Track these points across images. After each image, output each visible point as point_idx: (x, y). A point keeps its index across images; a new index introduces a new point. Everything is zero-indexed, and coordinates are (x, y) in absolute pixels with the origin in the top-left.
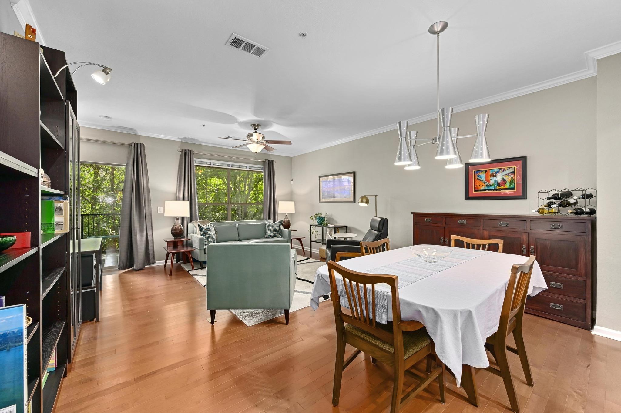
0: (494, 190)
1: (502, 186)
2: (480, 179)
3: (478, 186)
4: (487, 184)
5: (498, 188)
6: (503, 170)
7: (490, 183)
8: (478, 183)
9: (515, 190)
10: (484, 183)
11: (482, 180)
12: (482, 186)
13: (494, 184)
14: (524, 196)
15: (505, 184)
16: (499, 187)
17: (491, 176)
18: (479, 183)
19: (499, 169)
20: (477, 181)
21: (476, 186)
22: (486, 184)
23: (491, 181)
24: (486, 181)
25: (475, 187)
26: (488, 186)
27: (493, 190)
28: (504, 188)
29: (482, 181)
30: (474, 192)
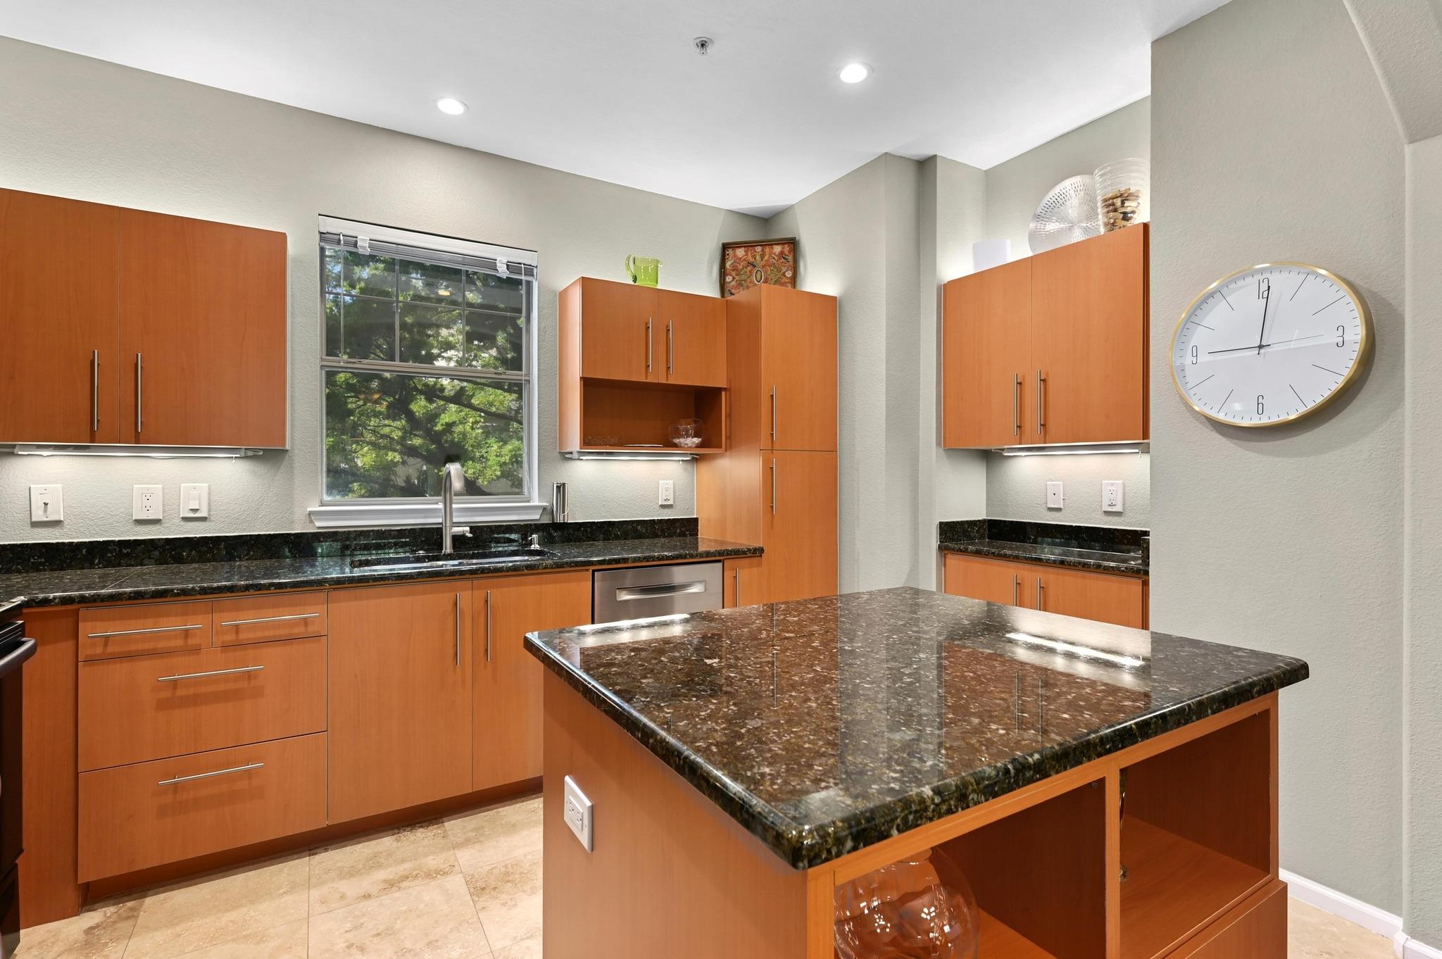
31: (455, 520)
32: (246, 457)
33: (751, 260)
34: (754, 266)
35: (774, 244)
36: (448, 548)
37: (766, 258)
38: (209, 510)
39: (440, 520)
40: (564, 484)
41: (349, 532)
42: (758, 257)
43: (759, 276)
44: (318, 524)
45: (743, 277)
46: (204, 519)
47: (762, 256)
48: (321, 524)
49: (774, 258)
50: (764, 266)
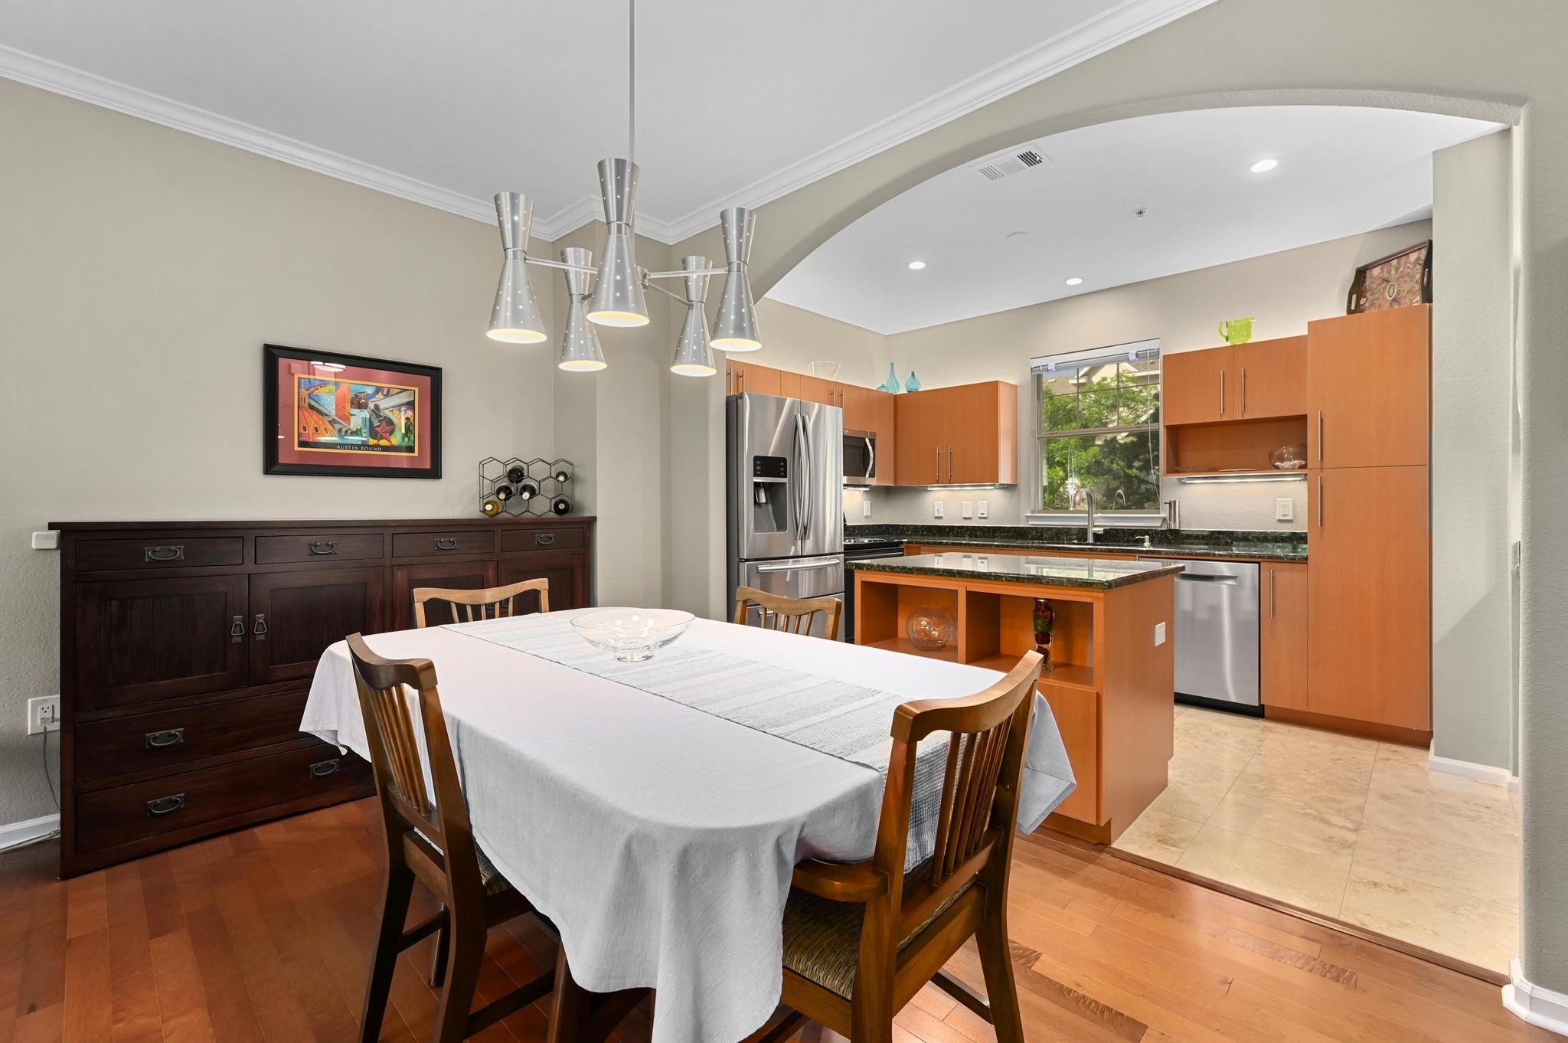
0: (362, 448)
1: (382, 438)
2: (320, 408)
3: (311, 430)
4: (340, 426)
5: (372, 442)
6: (385, 391)
7: (349, 423)
8: (309, 419)
9: (416, 454)
10: (329, 422)
11: (326, 412)
12: (324, 430)
13: (361, 430)
14: (434, 472)
15: (391, 434)
16: (375, 442)
17: (352, 403)
18: (313, 420)
19: (377, 387)
20: (307, 413)
21: (305, 430)
22: (337, 426)
23: (353, 419)
24: (336, 416)
25: (302, 431)
26: (343, 433)
27: (359, 447)
28: (388, 444)
29: (327, 415)
30: (297, 448)
31: (1095, 524)
32: (1000, 488)
33: (1386, 275)
34: (1388, 282)
35: (1411, 252)
36: (1091, 540)
37: (1401, 269)
38: (988, 514)
39: (1086, 524)
40: (1175, 502)
41: (1043, 528)
42: (1393, 272)
43: (1391, 291)
44: (1031, 523)
45: (1376, 296)
46: (985, 518)
47: (1397, 270)
48: (1032, 523)
49: (1409, 268)
50: (1397, 279)
